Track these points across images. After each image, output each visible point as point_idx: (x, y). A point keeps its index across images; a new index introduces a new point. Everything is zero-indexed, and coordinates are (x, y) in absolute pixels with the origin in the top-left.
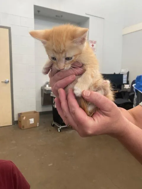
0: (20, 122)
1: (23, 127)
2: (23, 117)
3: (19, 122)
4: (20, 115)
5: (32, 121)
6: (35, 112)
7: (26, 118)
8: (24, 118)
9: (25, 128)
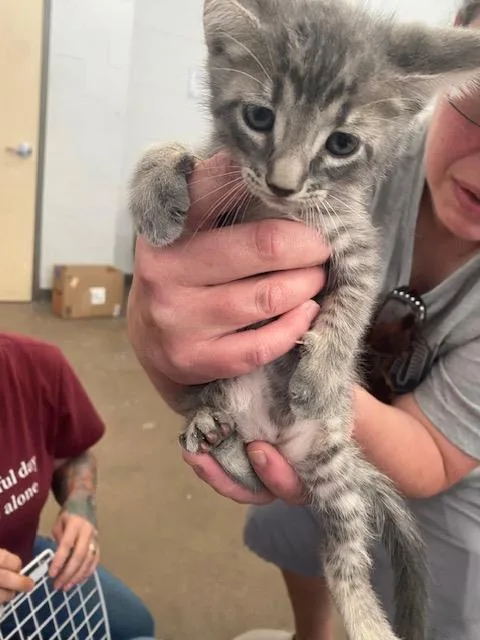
0: (60, 293)
1: (69, 310)
2: (70, 278)
3: (55, 296)
4: (59, 272)
5: (98, 295)
6: (110, 269)
7: (79, 284)
8: (74, 282)
9: (75, 314)
